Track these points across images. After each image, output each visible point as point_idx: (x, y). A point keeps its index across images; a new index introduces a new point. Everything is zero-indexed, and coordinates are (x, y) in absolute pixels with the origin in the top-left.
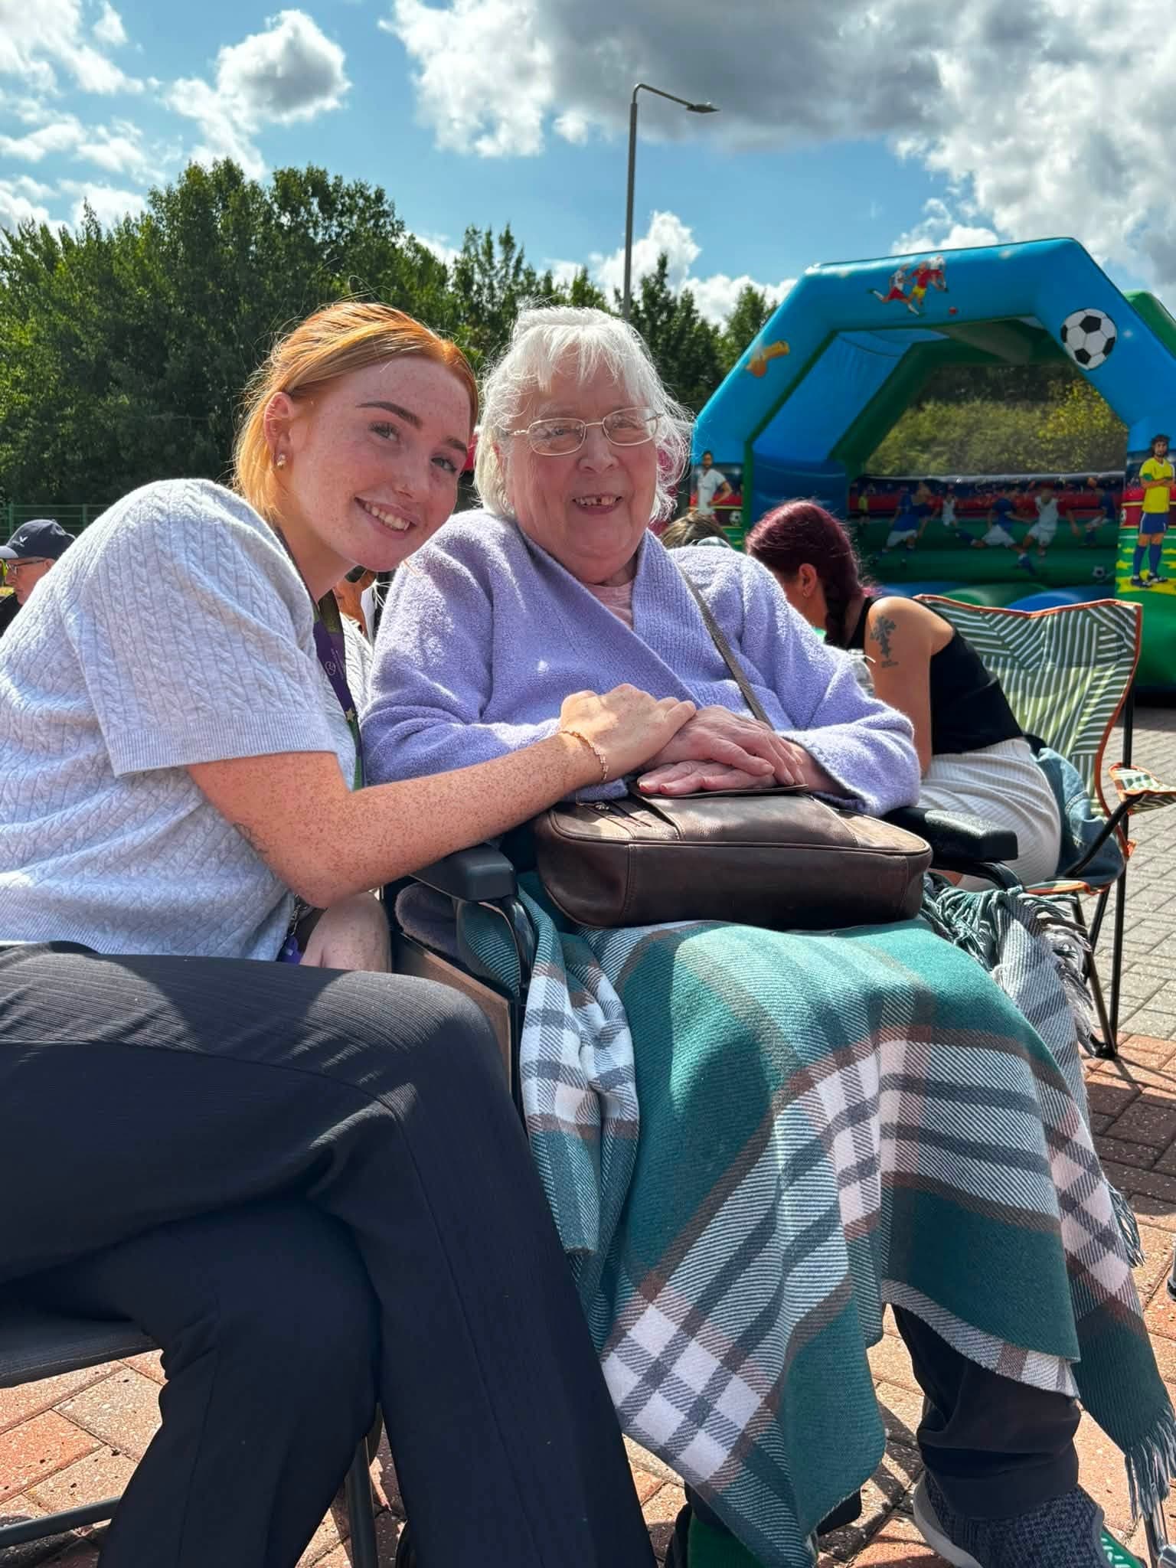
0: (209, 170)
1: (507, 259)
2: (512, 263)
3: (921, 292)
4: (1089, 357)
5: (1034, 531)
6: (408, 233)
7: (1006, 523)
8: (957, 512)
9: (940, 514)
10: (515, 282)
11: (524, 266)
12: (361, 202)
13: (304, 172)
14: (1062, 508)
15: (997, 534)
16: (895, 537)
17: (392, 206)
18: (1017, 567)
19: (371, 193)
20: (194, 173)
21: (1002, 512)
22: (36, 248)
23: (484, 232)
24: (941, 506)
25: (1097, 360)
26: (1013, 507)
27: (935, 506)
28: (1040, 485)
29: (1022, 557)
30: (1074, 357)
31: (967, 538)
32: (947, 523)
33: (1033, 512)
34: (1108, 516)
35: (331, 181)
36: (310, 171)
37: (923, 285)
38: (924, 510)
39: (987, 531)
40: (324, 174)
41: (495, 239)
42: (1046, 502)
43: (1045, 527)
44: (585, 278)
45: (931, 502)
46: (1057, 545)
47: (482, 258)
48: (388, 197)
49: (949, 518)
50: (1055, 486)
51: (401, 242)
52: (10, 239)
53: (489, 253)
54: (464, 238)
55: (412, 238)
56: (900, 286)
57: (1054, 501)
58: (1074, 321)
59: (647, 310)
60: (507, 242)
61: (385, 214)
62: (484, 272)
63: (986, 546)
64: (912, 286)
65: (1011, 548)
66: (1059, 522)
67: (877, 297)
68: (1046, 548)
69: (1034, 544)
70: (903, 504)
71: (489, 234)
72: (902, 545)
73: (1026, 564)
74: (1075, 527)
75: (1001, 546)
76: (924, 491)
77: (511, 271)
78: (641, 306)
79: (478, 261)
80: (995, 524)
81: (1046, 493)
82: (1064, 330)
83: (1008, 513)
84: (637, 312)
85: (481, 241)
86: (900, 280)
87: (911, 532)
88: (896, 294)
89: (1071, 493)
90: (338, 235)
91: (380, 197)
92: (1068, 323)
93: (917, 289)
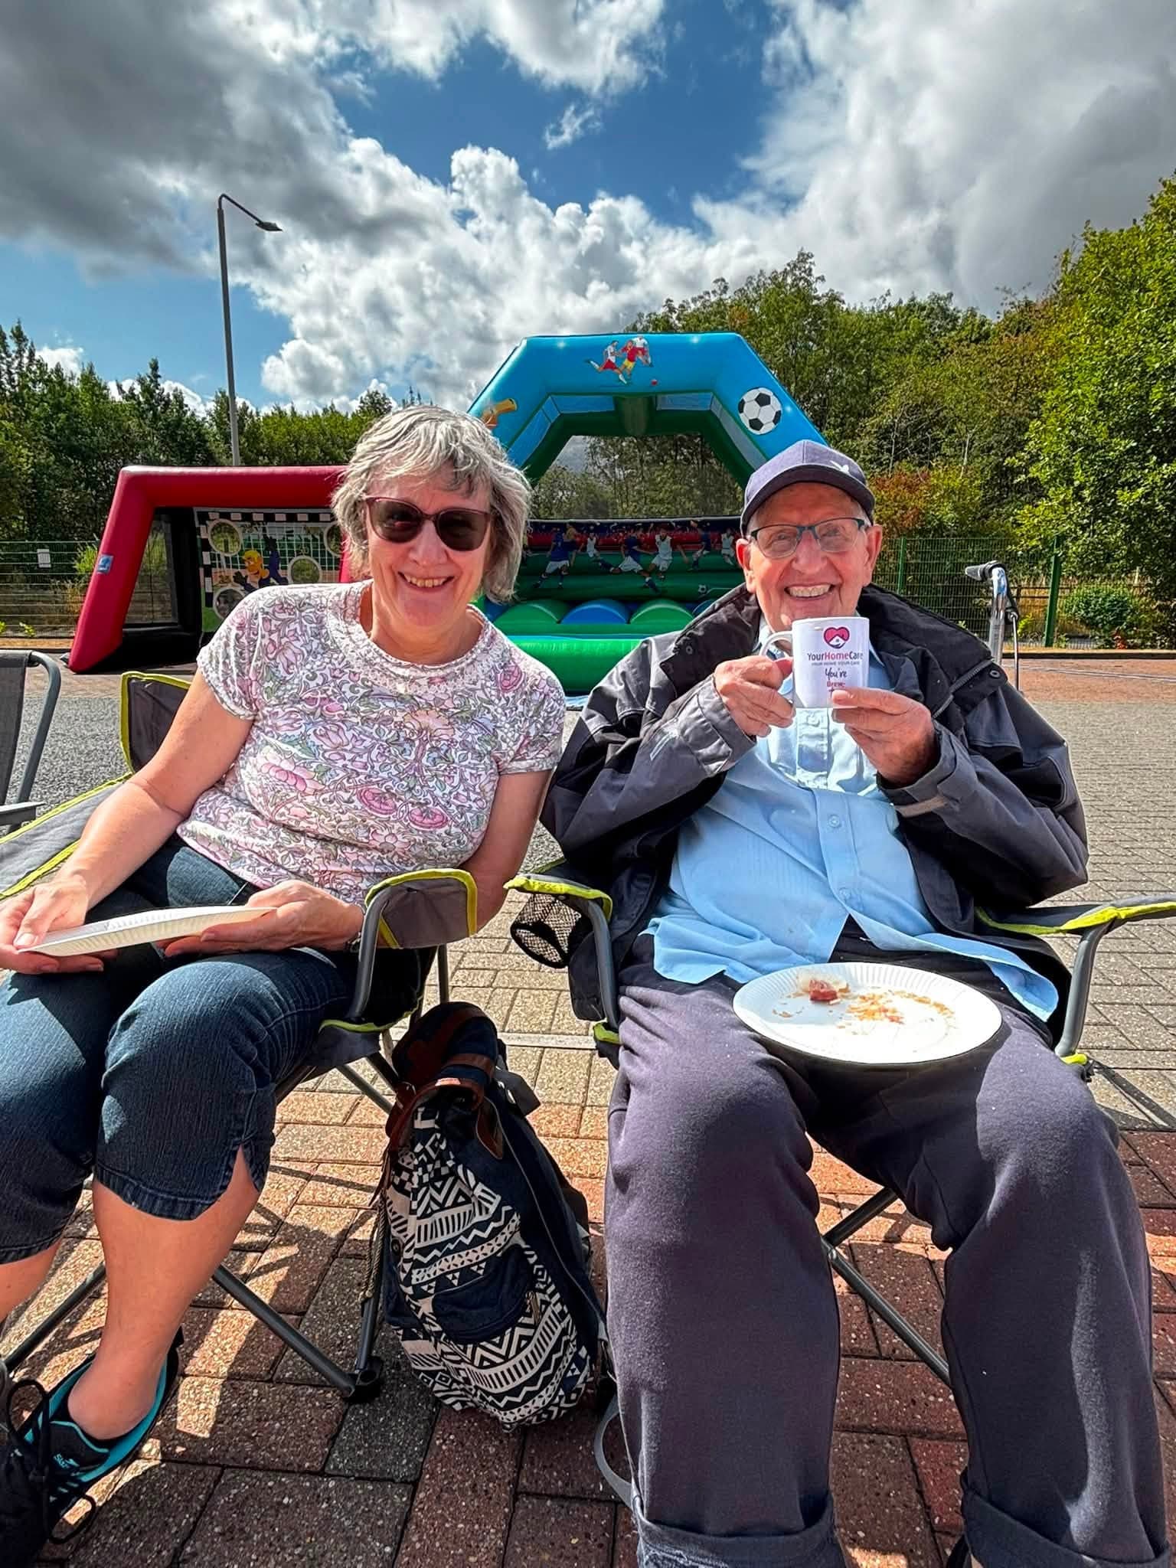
1: (20, 350)
2: (26, 354)
3: (631, 365)
4: (761, 425)
5: (655, 561)
7: (635, 555)
8: (596, 546)
9: (585, 549)
11: (36, 358)
14: (673, 544)
15: (629, 563)
16: (552, 566)
18: (645, 587)
21: (632, 547)
24: (586, 543)
25: (768, 427)
26: (638, 542)
27: (581, 542)
28: (658, 526)
29: (647, 579)
30: (747, 425)
31: (608, 566)
32: (591, 555)
33: (653, 547)
34: (706, 549)
37: (631, 359)
38: (572, 546)
39: (622, 560)
42: (663, 539)
43: (663, 558)
44: (91, 372)
45: (578, 539)
46: (671, 571)
49: (591, 551)
50: (668, 527)
56: (613, 359)
57: (669, 538)
58: (750, 396)
59: (147, 401)
63: (621, 572)
64: (623, 359)
65: (639, 573)
66: (673, 554)
67: (592, 366)
68: (664, 573)
69: (656, 570)
70: (557, 541)
72: (558, 572)
73: (651, 584)
74: (685, 558)
75: (632, 571)
76: (572, 530)
78: (141, 399)
80: (627, 555)
81: (662, 533)
82: (742, 403)
83: (635, 548)
84: (139, 403)
86: (612, 354)
87: (564, 562)
88: (610, 365)
89: (680, 532)
92: (745, 398)
93: (626, 362)
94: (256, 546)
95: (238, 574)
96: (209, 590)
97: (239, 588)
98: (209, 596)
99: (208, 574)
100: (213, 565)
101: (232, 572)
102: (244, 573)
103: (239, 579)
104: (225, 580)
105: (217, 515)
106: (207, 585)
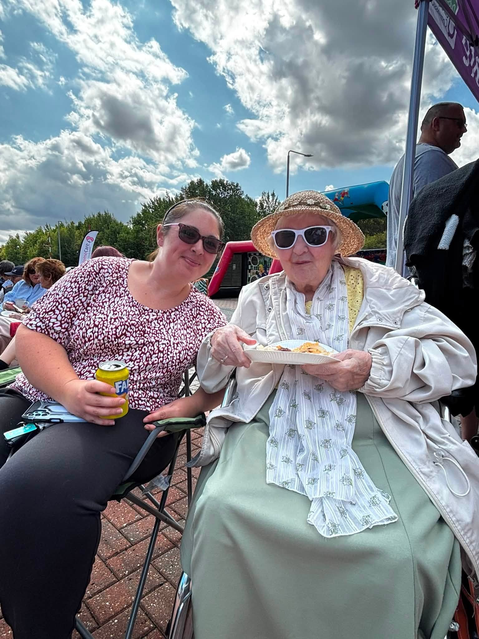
0: (196, 181)
1: (273, 199)
2: (275, 200)
3: (342, 198)
6: (245, 194)
10: (275, 205)
11: (278, 201)
12: (233, 187)
13: (219, 180)
17: (240, 187)
19: (235, 184)
20: (192, 183)
22: (158, 203)
23: (267, 192)
35: (225, 182)
36: (220, 180)
37: (343, 197)
40: (224, 180)
41: (270, 194)
47: (267, 199)
48: (239, 185)
51: (243, 197)
52: (152, 201)
53: (268, 198)
54: (262, 195)
55: (247, 195)
56: (337, 197)
60: (273, 195)
61: (239, 189)
62: (267, 203)
71: (268, 193)
77: (274, 202)
79: (266, 200)
82: (382, 207)
85: (266, 195)
88: (336, 199)
90: (227, 195)
91: (237, 185)
92: (383, 205)
93: (341, 198)
94: (262, 263)
95: (257, 272)
96: (249, 276)
97: (256, 276)
98: (249, 278)
99: (250, 272)
100: (251, 269)
101: (255, 271)
102: (258, 271)
103: (257, 273)
104: (253, 274)
105: (253, 254)
106: (249, 275)
